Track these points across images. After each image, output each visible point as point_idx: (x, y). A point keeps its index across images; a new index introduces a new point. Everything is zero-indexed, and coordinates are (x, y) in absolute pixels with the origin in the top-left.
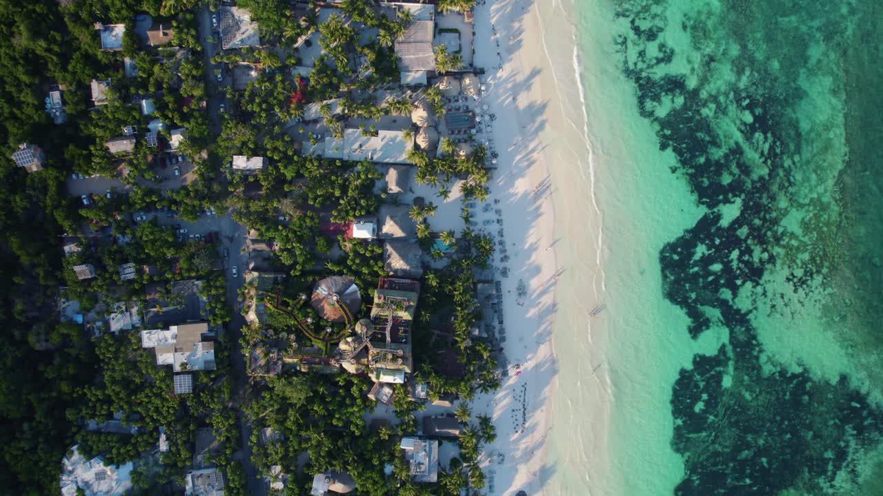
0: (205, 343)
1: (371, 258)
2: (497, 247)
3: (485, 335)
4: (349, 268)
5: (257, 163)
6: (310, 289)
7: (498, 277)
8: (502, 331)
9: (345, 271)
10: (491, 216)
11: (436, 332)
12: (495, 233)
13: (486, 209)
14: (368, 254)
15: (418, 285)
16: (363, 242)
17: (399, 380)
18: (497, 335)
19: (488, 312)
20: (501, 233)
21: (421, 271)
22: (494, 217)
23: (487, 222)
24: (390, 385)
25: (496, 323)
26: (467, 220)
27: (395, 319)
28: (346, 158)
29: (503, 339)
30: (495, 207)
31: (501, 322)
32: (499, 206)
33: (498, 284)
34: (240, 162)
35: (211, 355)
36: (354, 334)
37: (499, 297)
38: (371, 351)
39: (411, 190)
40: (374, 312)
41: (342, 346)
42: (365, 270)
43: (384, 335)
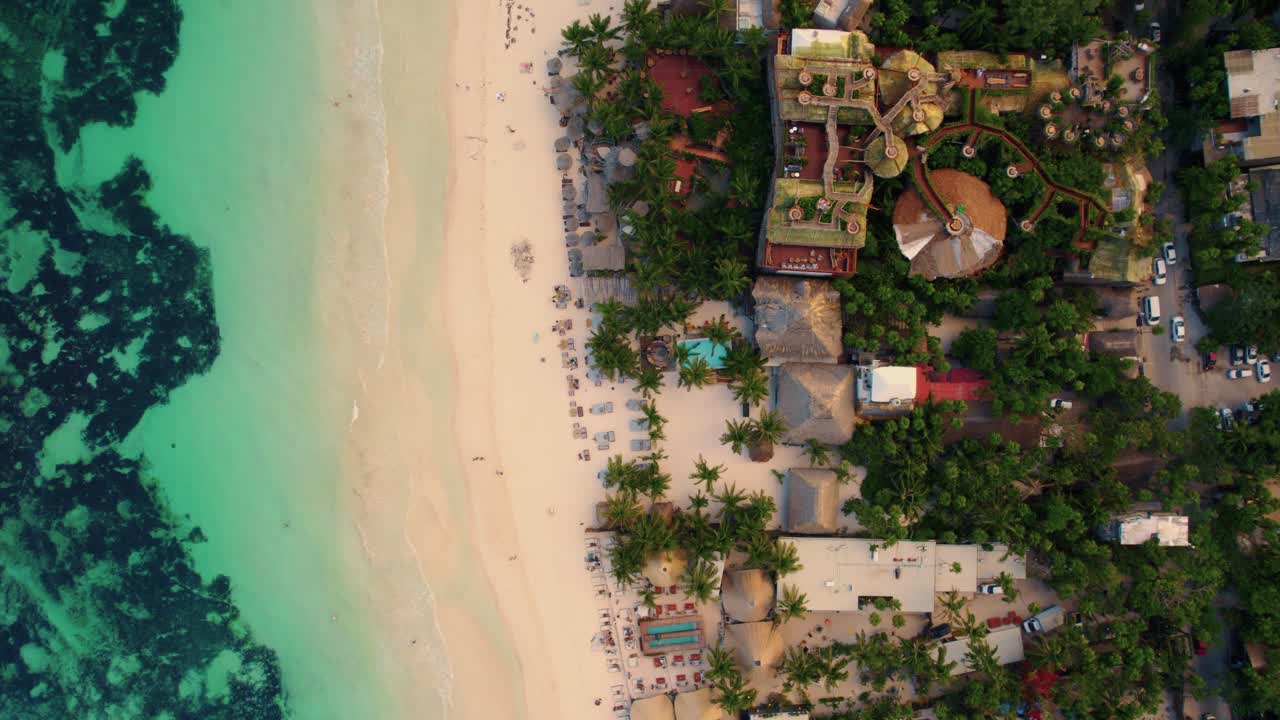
0: (1250, 114)
1: (870, 321)
2: (580, 352)
3: (603, 151)
4: (921, 296)
5: (1135, 530)
6: (1012, 244)
7: (578, 287)
8: (564, 165)
9: (932, 289)
10: (595, 424)
11: (713, 156)
12: (584, 383)
13: (608, 437)
14: (880, 330)
15: (766, 260)
16: (892, 356)
17: (802, 38)
18: (574, 153)
19: (597, 203)
20: (575, 384)
21: (757, 293)
22: (587, 421)
23: (605, 409)
24: (818, 24)
25: (578, 181)
26: (653, 417)
27: (817, 176)
28: (931, 545)
29: (560, 146)
30: (588, 444)
31: (566, 182)
32: (581, 445)
33: (577, 268)
34: (1173, 531)
35: (1237, 85)
36: (913, 141)
37: (571, 242)
38: (868, 104)
39: (780, 477)
40: (866, 194)
41: (936, 115)
42: (886, 292)
43: (844, 142)
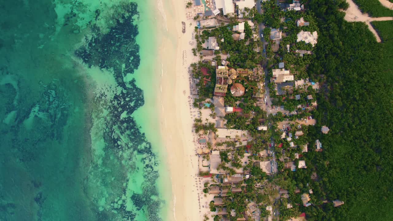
0: (275, 77)
1: (228, 101)
2: (192, 104)
3: (195, 79)
4: (234, 98)
5: (260, 128)
6: (245, 92)
7: (191, 96)
8: (190, 80)
9: (235, 98)
10: (193, 114)
11: (209, 80)
12: (192, 108)
13: (195, 115)
14: (229, 102)
15: (214, 94)
16: (230, 106)
17: (220, 67)
18: (191, 79)
19: (194, 86)
20: (191, 109)
21: (214, 98)
22: (192, 113)
23: (194, 112)
24: (222, 65)
25: (192, 83)
26: (201, 113)
27: (220, 84)
28: (235, 130)
29: (190, 78)
30: (192, 116)
31: (190, 83)
33: (191, 94)
34: (265, 128)
35: (274, 73)
36: (232, 80)
37: (191, 90)
38: (227, 76)
39: (216, 121)
40: (227, 86)
41: (236, 77)
42: (229, 98)
43: (224, 80)
